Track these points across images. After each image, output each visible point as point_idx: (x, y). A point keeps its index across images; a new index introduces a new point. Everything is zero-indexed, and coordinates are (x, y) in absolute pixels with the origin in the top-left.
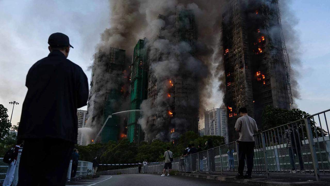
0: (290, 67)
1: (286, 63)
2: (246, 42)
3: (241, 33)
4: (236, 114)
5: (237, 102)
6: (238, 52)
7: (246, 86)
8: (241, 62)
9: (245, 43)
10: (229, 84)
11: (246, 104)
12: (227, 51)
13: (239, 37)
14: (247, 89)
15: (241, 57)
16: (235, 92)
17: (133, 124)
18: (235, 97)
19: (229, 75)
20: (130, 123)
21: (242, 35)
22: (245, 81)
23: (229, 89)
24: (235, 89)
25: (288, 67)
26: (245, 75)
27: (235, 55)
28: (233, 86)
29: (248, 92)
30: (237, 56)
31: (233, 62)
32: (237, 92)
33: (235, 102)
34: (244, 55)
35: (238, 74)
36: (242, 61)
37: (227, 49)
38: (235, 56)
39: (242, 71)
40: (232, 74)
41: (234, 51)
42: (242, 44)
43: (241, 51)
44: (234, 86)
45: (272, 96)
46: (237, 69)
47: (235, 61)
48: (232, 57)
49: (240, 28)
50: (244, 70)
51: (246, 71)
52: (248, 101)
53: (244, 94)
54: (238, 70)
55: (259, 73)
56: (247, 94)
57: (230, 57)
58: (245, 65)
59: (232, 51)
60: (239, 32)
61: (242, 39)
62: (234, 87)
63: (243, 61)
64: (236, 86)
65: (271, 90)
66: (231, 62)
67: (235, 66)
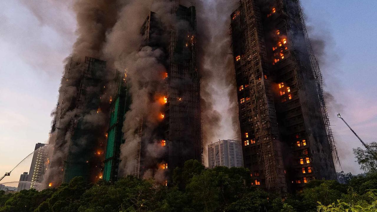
0: (321, 77)
1: (316, 72)
2: (263, 46)
3: (256, 34)
4: (254, 141)
5: (255, 124)
6: (254, 58)
7: (266, 102)
8: (258, 71)
9: (261, 47)
10: (242, 101)
11: (268, 127)
12: (238, 58)
13: (254, 39)
14: (267, 106)
15: (258, 64)
16: (251, 111)
17: (110, 159)
18: (251, 118)
19: (242, 88)
20: (107, 158)
21: (258, 37)
22: (265, 95)
23: (242, 107)
24: (252, 107)
25: (319, 77)
26: (264, 87)
27: (249, 62)
28: (248, 103)
29: (269, 110)
30: (253, 62)
31: (247, 71)
32: (254, 110)
33: (252, 124)
34: (261, 62)
35: (254, 86)
36: (259, 69)
37: (239, 55)
38: (249, 64)
39: (260, 83)
40: (246, 87)
41: (248, 58)
42: (258, 48)
43: (257, 56)
44: (250, 102)
45: (302, 115)
46: (253, 79)
47: (249, 70)
48: (245, 65)
49: (255, 28)
50: (262, 80)
51: (265, 82)
52: (270, 122)
53: (264, 113)
54: (255, 81)
55: (281, 85)
56: (267, 112)
57: (243, 66)
58: (264, 75)
59: (245, 58)
60: (253, 34)
61: (257, 42)
62: (250, 104)
63: (261, 69)
64: (253, 103)
65: (300, 107)
66: (244, 71)
67: (250, 76)
